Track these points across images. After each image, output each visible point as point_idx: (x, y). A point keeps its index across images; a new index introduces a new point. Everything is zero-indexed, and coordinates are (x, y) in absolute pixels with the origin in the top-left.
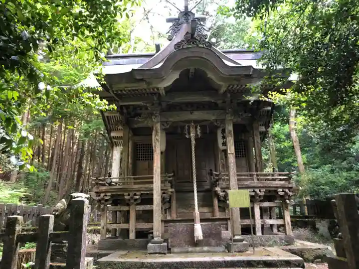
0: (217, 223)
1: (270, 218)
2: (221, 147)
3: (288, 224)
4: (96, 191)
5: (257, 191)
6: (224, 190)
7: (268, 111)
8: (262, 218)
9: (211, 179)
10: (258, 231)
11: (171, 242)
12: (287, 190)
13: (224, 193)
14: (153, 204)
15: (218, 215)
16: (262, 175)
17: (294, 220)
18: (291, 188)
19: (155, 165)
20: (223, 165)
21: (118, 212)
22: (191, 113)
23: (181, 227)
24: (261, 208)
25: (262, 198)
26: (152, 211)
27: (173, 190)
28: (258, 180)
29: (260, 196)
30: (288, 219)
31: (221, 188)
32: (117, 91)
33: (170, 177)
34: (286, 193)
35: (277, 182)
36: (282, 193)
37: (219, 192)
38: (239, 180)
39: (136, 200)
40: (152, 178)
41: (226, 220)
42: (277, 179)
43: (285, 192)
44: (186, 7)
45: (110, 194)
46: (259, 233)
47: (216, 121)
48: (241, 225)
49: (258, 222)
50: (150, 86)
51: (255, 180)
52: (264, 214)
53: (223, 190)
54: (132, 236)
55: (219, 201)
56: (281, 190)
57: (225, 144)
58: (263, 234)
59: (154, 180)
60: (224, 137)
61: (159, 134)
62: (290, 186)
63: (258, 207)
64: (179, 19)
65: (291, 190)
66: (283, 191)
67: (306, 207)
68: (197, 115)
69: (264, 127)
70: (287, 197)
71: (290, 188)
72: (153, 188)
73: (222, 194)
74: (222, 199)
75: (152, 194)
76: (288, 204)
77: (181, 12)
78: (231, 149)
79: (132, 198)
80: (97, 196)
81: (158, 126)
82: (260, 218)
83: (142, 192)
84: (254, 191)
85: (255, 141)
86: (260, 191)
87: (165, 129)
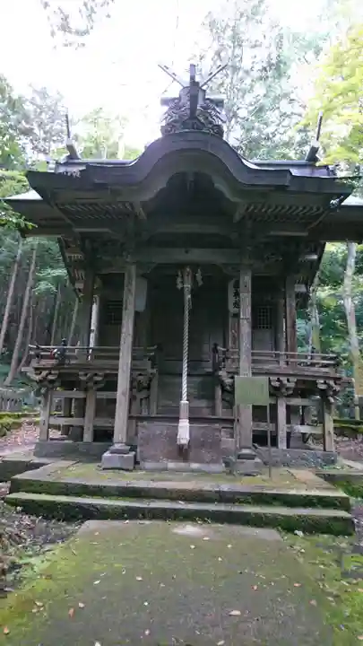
0: (217, 425)
1: (302, 424)
2: (232, 309)
3: (329, 433)
4: (36, 365)
5: (284, 379)
6: (232, 375)
7: (312, 262)
8: (288, 421)
9: (214, 357)
10: (282, 442)
11: (141, 452)
12: (332, 383)
13: (230, 380)
14: (116, 390)
15: (221, 412)
16: (293, 356)
17: (338, 425)
18: (340, 379)
19: (124, 330)
20: (234, 336)
21: (73, 401)
22: (187, 252)
23: (159, 428)
24: (288, 407)
25: (291, 392)
26: (114, 401)
27: (155, 371)
28: (287, 363)
29: (287, 389)
30: (330, 426)
31: (229, 373)
32: (63, 205)
33: (151, 351)
34: (330, 387)
35: (316, 369)
36: (323, 387)
37: (224, 379)
38: (254, 361)
39: (96, 383)
40: (118, 351)
41: (232, 421)
42: (318, 363)
43: (328, 385)
44: (192, 78)
45: (57, 372)
46: (282, 445)
47: (226, 265)
48: (254, 431)
49: (283, 428)
50: (119, 199)
51: (282, 364)
52: (291, 417)
53: (230, 375)
54: (88, 437)
55: (224, 390)
56: (322, 381)
57: (237, 305)
58: (288, 446)
59: (121, 354)
60: (237, 294)
61: (134, 283)
62: (338, 375)
63: (284, 406)
64: (180, 99)
65: (337, 382)
66: (325, 383)
67: (357, 408)
68: (197, 255)
69: (303, 286)
70: (331, 393)
71: (336, 380)
72: (118, 365)
73: (228, 381)
74: (228, 388)
75: (117, 375)
76: (331, 403)
77: (184, 88)
78: (246, 312)
79: (91, 379)
80: (36, 374)
81: (133, 269)
82: (285, 421)
83: (108, 372)
84: (278, 380)
85: (287, 304)
86: (288, 380)
87: (144, 276)
